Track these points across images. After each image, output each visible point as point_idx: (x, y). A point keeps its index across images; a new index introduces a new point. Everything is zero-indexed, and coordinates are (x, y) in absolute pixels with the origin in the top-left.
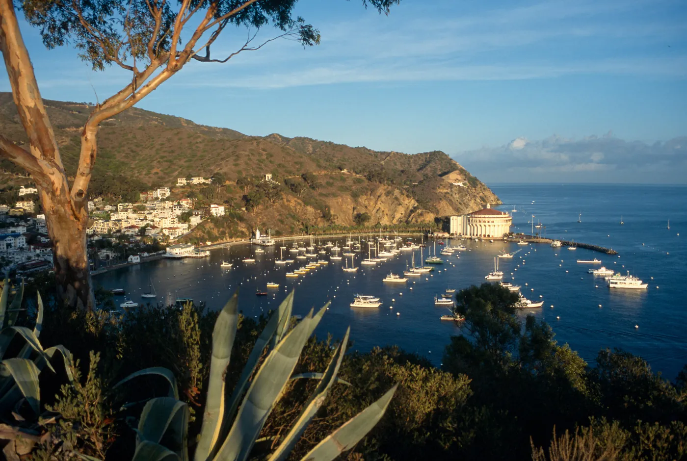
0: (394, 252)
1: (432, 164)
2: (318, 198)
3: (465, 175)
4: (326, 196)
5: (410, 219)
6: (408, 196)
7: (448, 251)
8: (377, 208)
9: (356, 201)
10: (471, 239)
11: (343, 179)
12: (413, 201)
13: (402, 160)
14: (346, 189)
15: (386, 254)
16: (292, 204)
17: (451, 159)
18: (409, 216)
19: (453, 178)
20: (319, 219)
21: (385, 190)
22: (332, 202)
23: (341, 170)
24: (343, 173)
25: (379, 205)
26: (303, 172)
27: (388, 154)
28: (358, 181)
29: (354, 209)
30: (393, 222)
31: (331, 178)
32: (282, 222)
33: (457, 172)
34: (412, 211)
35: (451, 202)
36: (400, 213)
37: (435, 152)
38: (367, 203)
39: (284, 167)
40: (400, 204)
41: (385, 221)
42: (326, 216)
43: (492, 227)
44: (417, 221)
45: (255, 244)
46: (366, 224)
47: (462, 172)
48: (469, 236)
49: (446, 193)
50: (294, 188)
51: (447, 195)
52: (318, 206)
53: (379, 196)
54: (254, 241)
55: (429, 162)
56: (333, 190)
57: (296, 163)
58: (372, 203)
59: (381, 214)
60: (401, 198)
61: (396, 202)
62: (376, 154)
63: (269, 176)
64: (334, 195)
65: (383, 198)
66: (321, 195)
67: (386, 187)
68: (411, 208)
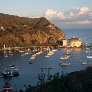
2: (19, 35)
4: (21, 34)
6: (47, 34)
8: (38, 38)
9: (31, 36)
11: (25, 28)
12: (49, 36)
14: (28, 32)
16: (11, 37)
18: (49, 40)
20: (21, 42)
21: (40, 32)
22: (24, 36)
23: (24, 25)
24: (25, 26)
26: (12, 26)
28: (30, 29)
29: (31, 38)
30: (44, 42)
31: (21, 28)
32: (9, 42)
33: (51, 25)
36: (46, 39)
37: (42, 18)
38: (34, 36)
39: (5, 24)
41: (41, 42)
42: (23, 41)
43: (75, 44)
45: (3, 50)
46: (36, 43)
47: (53, 25)
48: (69, 46)
49: (52, 32)
50: (11, 31)
52: (20, 37)
53: (38, 34)
54: (3, 49)
55: (40, 21)
56: (23, 32)
57: (9, 23)
58: (36, 36)
60: (45, 34)
61: (44, 36)
63: (2, 27)
64: (24, 34)
65: (40, 34)
66: (19, 34)
68: (49, 38)
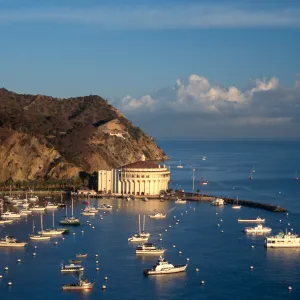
0: (24, 213)
1: (87, 111)
3: (126, 125)
5: (50, 174)
6: (48, 146)
7: (91, 211)
8: (9, 160)
10: (122, 197)
12: (54, 152)
13: (51, 106)
15: (11, 215)
17: (110, 106)
18: (50, 169)
19: (112, 128)
21: (19, 138)
25: (11, 157)
27: (34, 98)
30: (29, 177)
33: (116, 120)
34: (52, 165)
35: (105, 156)
36: (38, 166)
40: (39, 156)
41: (19, 176)
43: (147, 184)
44: (57, 177)
47: (123, 121)
48: (119, 194)
49: (100, 145)
51: (102, 147)
53: (12, 146)
55: (83, 109)
58: (2, 154)
59: (14, 167)
60: (39, 148)
61: (33, 153)
62: (19, 97)
65: (17, 147)
67: (21, 135)
68: (51, 160)
